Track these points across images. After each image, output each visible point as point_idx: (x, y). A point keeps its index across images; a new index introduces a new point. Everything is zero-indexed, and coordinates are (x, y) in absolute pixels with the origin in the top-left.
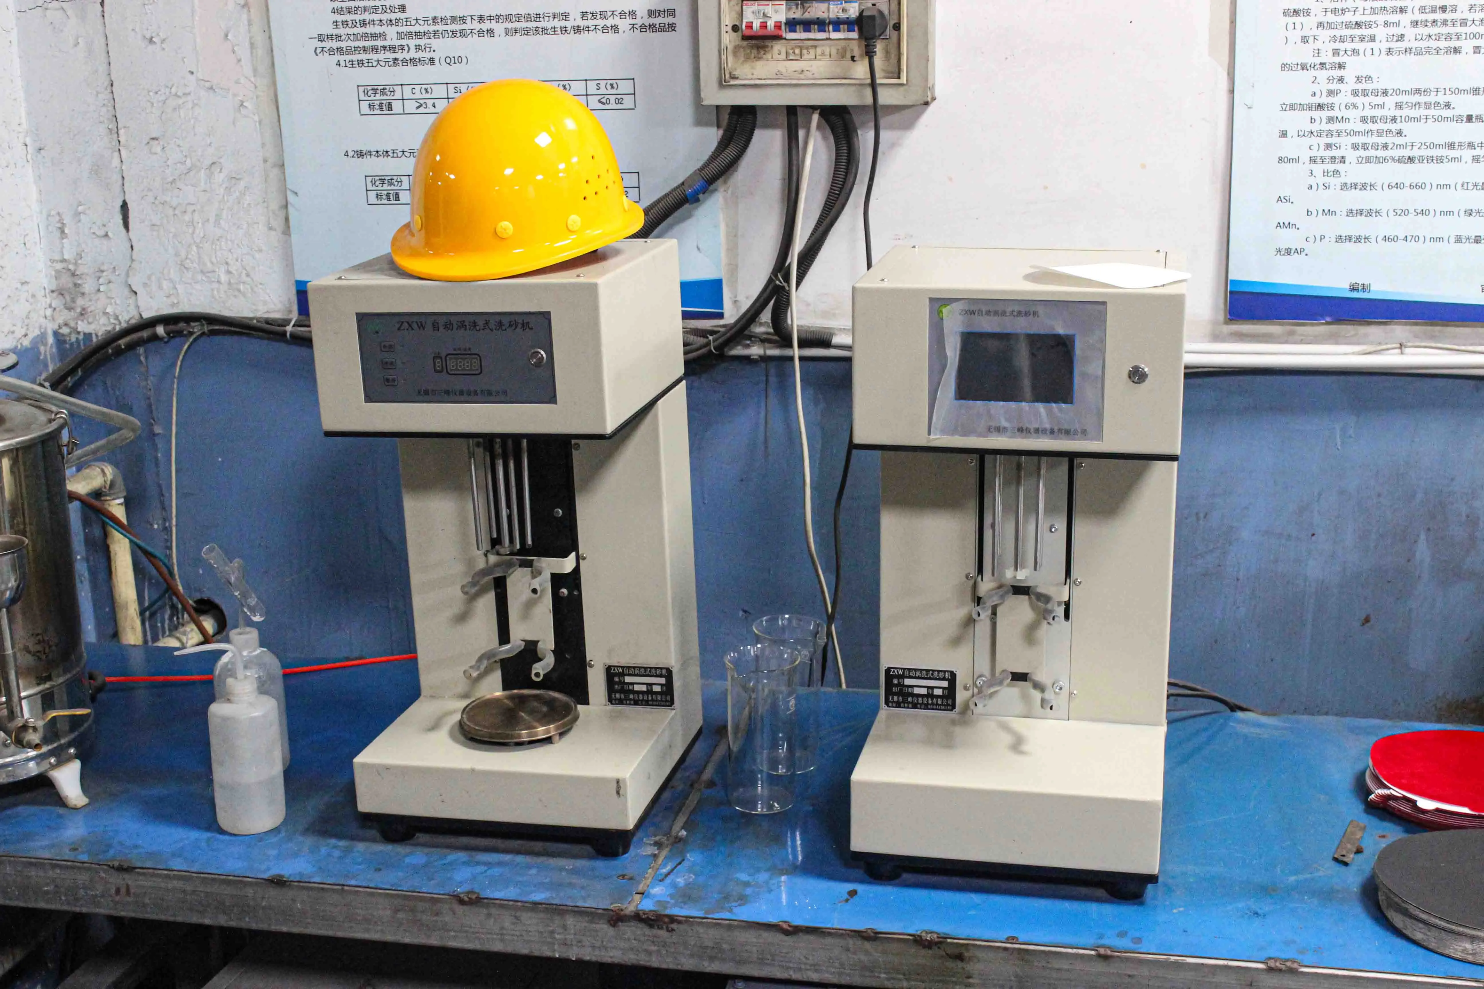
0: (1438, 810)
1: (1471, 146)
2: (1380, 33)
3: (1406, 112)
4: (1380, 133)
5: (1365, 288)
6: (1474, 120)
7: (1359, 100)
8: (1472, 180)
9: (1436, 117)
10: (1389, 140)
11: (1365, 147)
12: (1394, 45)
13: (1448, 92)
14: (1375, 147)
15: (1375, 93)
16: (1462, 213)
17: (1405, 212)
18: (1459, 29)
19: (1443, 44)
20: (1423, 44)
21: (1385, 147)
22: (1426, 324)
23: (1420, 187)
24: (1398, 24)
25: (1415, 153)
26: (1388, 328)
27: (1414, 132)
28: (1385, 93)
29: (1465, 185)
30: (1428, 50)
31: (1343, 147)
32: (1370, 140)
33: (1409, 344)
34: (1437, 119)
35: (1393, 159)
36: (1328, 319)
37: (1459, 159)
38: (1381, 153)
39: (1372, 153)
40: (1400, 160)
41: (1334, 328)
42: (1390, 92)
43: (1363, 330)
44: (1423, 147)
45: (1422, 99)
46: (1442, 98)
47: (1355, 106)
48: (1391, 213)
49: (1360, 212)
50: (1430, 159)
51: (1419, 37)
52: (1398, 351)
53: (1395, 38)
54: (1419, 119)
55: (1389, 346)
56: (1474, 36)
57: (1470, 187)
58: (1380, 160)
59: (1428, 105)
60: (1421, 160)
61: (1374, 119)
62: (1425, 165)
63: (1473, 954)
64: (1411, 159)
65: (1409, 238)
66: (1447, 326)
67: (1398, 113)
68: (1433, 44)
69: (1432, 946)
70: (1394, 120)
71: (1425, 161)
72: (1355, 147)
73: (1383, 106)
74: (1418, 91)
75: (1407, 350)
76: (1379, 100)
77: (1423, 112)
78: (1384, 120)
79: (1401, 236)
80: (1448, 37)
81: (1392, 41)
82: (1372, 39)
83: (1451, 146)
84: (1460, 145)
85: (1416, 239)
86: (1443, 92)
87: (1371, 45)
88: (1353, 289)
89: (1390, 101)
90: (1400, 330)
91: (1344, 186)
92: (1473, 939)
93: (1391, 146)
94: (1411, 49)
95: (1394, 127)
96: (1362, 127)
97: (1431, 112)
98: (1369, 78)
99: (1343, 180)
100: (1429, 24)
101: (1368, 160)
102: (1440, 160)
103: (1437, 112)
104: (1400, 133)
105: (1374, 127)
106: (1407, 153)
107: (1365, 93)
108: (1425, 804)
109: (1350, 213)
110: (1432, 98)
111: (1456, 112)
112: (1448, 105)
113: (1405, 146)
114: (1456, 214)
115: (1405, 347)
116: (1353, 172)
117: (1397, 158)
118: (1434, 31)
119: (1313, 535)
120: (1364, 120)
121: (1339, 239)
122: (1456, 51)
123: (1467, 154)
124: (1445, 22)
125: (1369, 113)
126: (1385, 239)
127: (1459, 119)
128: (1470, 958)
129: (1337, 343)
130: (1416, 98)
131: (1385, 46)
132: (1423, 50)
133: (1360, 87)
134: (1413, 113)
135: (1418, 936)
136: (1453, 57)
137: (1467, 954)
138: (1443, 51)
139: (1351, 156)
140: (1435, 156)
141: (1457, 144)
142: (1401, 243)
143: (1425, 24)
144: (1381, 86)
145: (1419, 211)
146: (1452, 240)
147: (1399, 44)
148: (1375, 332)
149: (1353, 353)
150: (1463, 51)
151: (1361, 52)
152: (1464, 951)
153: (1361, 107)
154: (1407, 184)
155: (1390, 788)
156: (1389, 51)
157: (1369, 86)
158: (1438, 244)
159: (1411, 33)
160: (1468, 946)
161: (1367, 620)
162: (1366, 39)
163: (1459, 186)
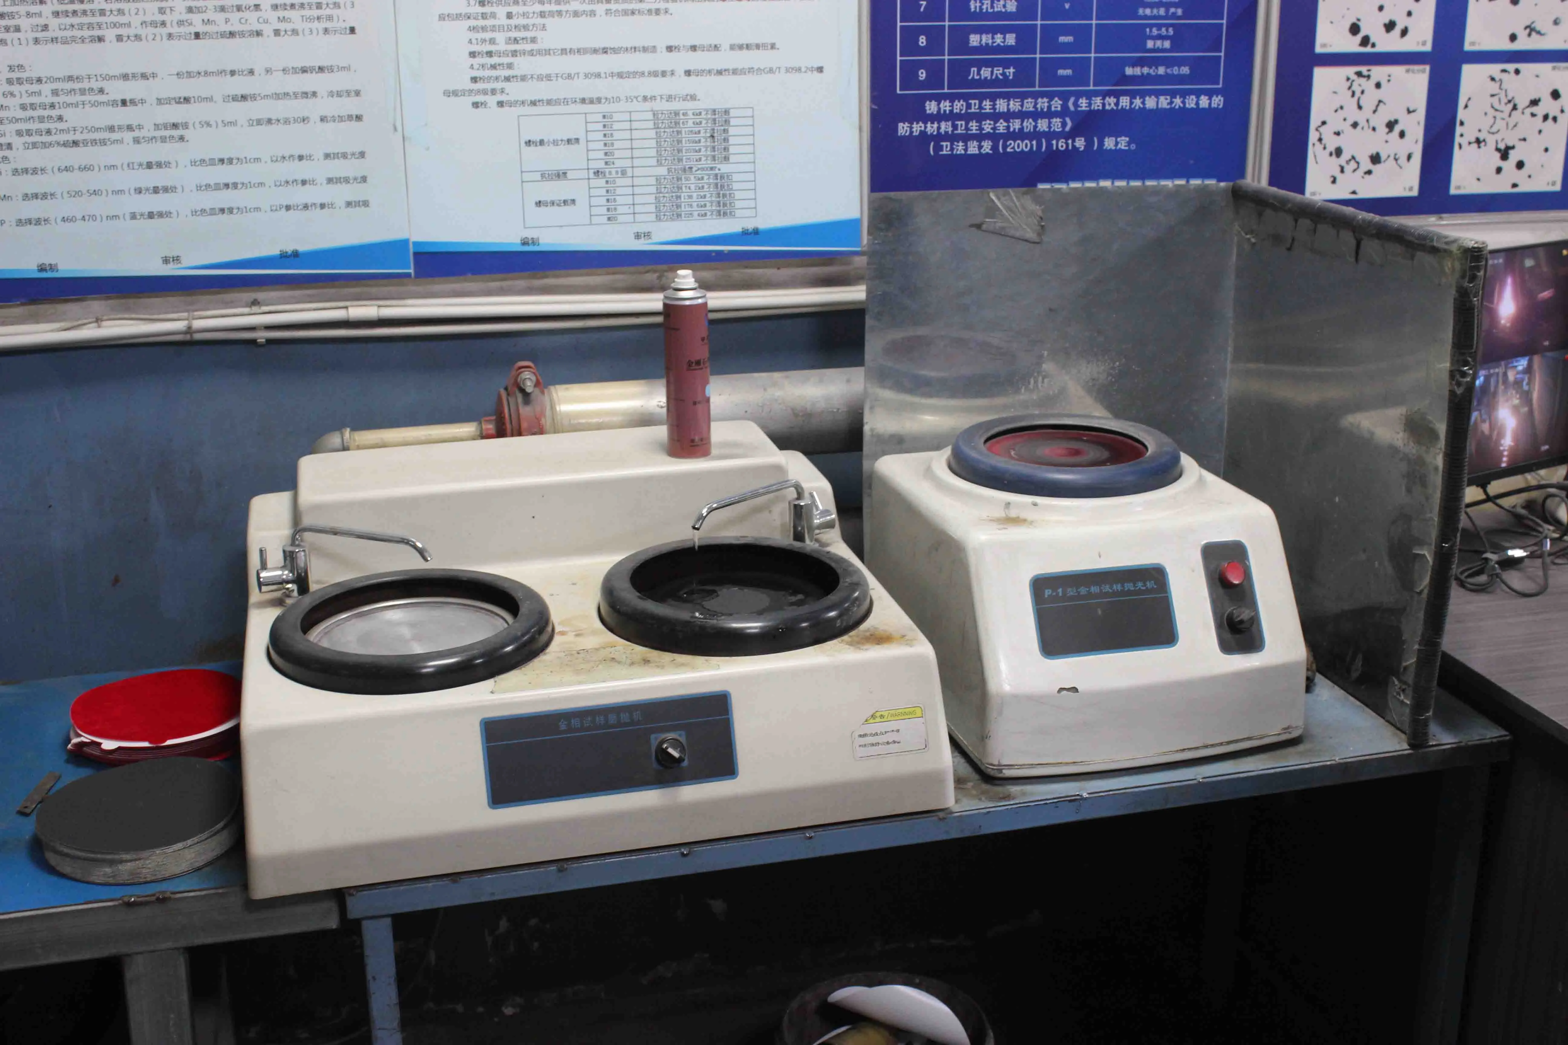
0: (120, 748)
1: (130, 128)
2: (25, 23)
3: (62, 99)
4: (41, 119)
5: (52, 268)
6: (128, 104)
7: (15, 88)
8: (137, 160)
9: (92, 102)
10: (52, 126)
11: (29, 133)
12: (40, 35)
13: (99, 78)
14: (39, 132)
15: (30, 81)
16: (132, 191)
17: (78, 194)
18: (99, 19)
19: (86, 33)
20: (68, 33)
21: (49, 132)
22: (118, 298)
23: (89, 169)
24: (40, 15)
25: (78, 137)
26: (85, 303)
27: (73, 117)
28: (39, 80)
29: (131, 165)
30: (74, 39)
31: (8, 134)
32: (34, 126)
33: (105, 318)
34: (93, 105)
35: (58, 144)
36: (23, 301)
37: (121, 141)
38: (46, 139)
39: (36, 138)
40: (65, 144)
41: (32, 308)
42: (44, 80)
43: (61, 308)
44: (85, 131)
45: (77, 86)
46: (95, 85)
47: (12, 94)
48: (65, 195)
49: (36, 196)
50: (94, 142)
51: (63, 27)
52: (95, 325)
53: (40, 29)
54: (77, 105)
55: (85, 321)
56: (115, 25)
57: (136, 167)
58: (46, 145)
59: (83, 92)
60: (85, 143)
61: (33, 106)
62: (90, 149)
63: (114, 877)
64: (75, 143)
65: (87, 218)
66: (140, 298)
67: (55, 100)
68: (78, 33)
69: (79, 876)
70: (52, 106)
71: (89, 144)
72: (19, 133)
73: (39, 93)
74: (70, 78)
75: (104, 323)
76: (35, 87)
77: (79, 98)
78: (43, 106)
79: (79, 216)
80: (90, 26)
81: (37, 31)
82: (18, 29)
83: (111, 129)
84: (120, 128)
85: (93, 217)
86: (95, 79)
87: (17, 35)
88: (42, 269)
89: (46, 88)
90: (96, 305)
91: (16, 172)
92: (112, 863)
93: (54, 131)
94: (57, 38)
95: (54, 113)
96: (21, 114)
97: (86, 98)
98: (20, 67)
99: (13, 166)
100: (70, 15)
101: (34, 145)
102: (103, 142)
103: (93, 98)
104: (60, 118)
105: (35, 114)
106: (71, 137)
107: (20, 81)
108: (109, 745)
109: (26, 197)
110: (86, 85)
111: (112, 97)
112: (101, 91)
113: (68, 131)
114: (127, 192)
115: (102, 321)
116: (23, 157)
117: (62, 143)
118: (75, 20)
119: (50, 507)
120: (23, 107)
121: (20, 222)
122: (100, 39)
123: (128, 136)
124: (84, 12)
125: (28, 100)
126: (63, 220)
127: (114, 103)
128: (111, 880)
129: (38, 323)
130: (69, 86)
131: (32, 35)
132: (69, 39)
133: (14, 75)
134: (70, 99)
135: (67, 870)
136: (98, 45)
137: (109, 877)
138: (87, 40)
139: (17, 142)
140: (98, 138)
141: (116, 127)
142: (80, 223)
143: (66, 14)
144: (34, 75)
145: (91, 192)
146: (128, 217)
147: (44, 34)
148: (73, 308)
149: (52, 331)
150: (107, 39)
151: (9, 42)
152: (105, 875)
153: (18, 95)
154: (76, 167)
155: (82, 736)
156: (36, 41)
157: (24, 75)
158: (115, 222)
159: (54, 23)
160: (108, 870)
161: (116, 581)
162: (12, 29)
163: (125, 166)
